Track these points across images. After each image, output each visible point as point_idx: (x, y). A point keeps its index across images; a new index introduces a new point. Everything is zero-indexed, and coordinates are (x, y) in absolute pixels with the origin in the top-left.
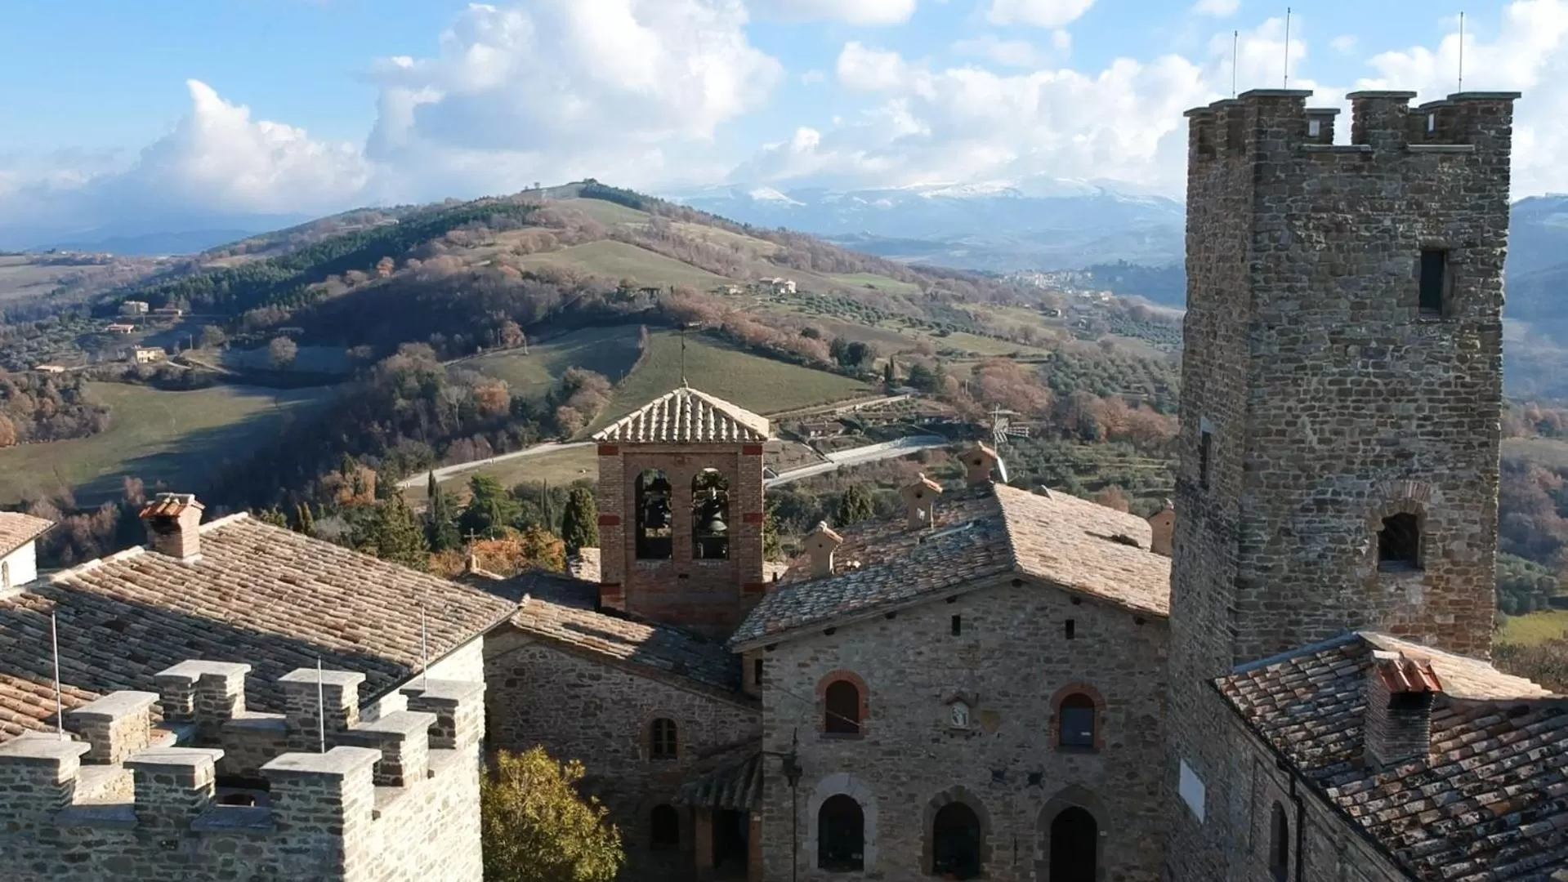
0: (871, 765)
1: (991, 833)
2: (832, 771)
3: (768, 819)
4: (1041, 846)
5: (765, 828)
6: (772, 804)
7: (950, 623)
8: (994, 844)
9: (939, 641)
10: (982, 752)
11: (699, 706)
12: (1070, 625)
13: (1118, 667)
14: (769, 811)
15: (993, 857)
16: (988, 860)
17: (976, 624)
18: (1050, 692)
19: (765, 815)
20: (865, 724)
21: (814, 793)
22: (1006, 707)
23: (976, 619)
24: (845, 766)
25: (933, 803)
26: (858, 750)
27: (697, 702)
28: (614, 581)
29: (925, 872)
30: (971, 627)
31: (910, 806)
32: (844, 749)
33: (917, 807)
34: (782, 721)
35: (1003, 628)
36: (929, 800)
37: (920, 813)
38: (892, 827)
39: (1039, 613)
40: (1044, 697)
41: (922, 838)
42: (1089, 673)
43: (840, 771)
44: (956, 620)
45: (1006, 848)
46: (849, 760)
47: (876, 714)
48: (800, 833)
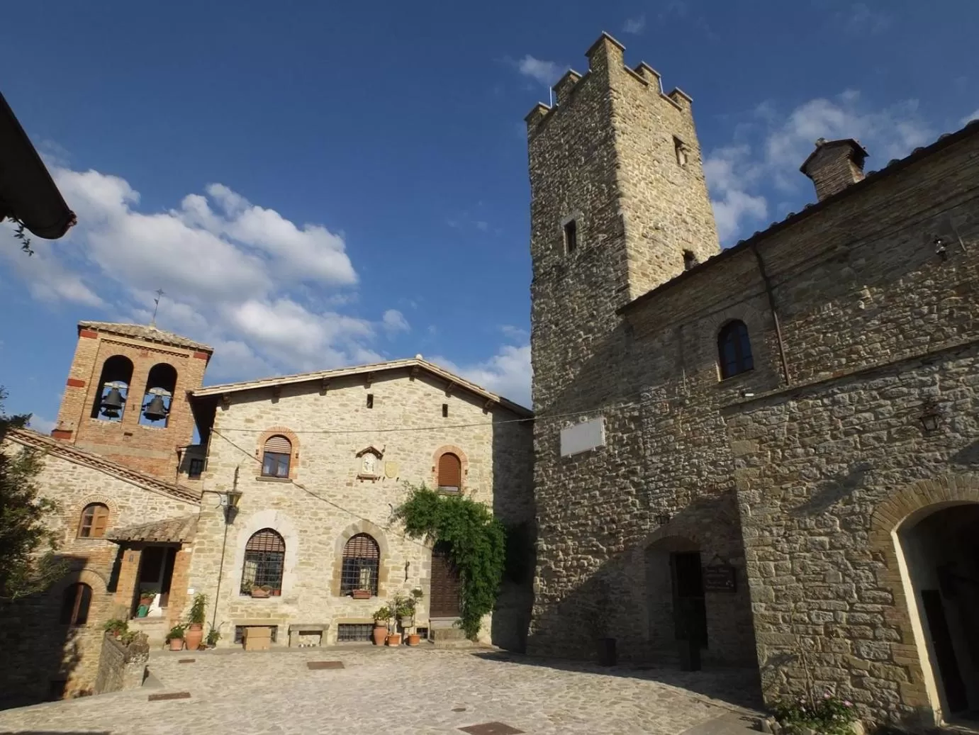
0: (297, 504)
1: (388, 557)
2: (262, 508)
3: (198, 551)
4: (424, 567)
5: (193, 559)
6: (204, 537)
7: (366, 399)
8: (390, 566)
9: (357, 411)
10: (385, 493)
11: (134, 494)
12: (445, 408)
13: (474, 437)
14: (201, 543)
15: (389, 576)
16: (385, 580)
17: (384, 401)
18: (433, 451)
19: (196, 547)
20: (294, 470)
21: (245, 527)
22: (402, 459)
23: (384, 398)
24: (273, 504)
25: (344, 534)
26: (286, 491)
27: (132, 491)
28: (67, 429)
29: (334, 594)
30: (381, 402)
31: (324, 538)
32: (275, 489)
33: (330, 538)
34: (224, 465)
35: (403, 405)
36: (341, 532)
37: (333, 543)
38: (309, 555)
39: (426, 398)
40: (429, 454)
41: (333, 564)
42: (457, 440)
43: (269, 508)
44: (370, 398)
45: (399, 569)
46: (278, 499)
47: (304, 463)
48: (227, 562)
